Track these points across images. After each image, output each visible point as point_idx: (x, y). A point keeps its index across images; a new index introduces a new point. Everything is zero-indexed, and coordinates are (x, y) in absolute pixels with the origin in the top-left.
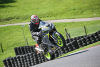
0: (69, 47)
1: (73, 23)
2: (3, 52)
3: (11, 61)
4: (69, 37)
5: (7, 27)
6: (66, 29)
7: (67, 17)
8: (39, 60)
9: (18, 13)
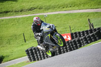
0: (92, 38)
1: (97, 13)
2: (25, 41)
3: (34, 51)
4: (92, 27)
5: (30, 17)
6: (89, 19)
7: (90, 7)
8: (62, 50)
9: (40, 3)
